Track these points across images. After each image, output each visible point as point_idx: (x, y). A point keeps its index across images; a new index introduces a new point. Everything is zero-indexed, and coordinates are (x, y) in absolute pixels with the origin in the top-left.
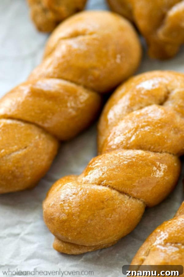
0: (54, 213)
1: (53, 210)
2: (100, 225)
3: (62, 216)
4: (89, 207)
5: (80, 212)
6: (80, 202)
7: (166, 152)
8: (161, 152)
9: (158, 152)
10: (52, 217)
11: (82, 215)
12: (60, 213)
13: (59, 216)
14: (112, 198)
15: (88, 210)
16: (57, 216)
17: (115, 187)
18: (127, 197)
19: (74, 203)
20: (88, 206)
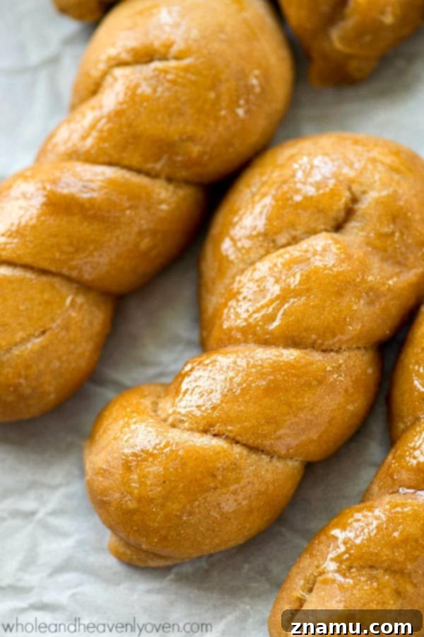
0: (110, 492)
1: (106, 483)
2: (208, 523)
3: (127, 501)
4: (183, 487)
5: (166, 498)
6: (164, 475)
7: (349, 349)
8: (338, 351)
9: (332, 350)
10: (104, 499)
11: (169, 504)
12: (122, 493)
13: (121, 501)
14: (235, 467)
15: (181, 492)
16: (116, 500)
17: (239, 438)
18: (265, 458)
19: (151, 477)
20: (181, 485)
